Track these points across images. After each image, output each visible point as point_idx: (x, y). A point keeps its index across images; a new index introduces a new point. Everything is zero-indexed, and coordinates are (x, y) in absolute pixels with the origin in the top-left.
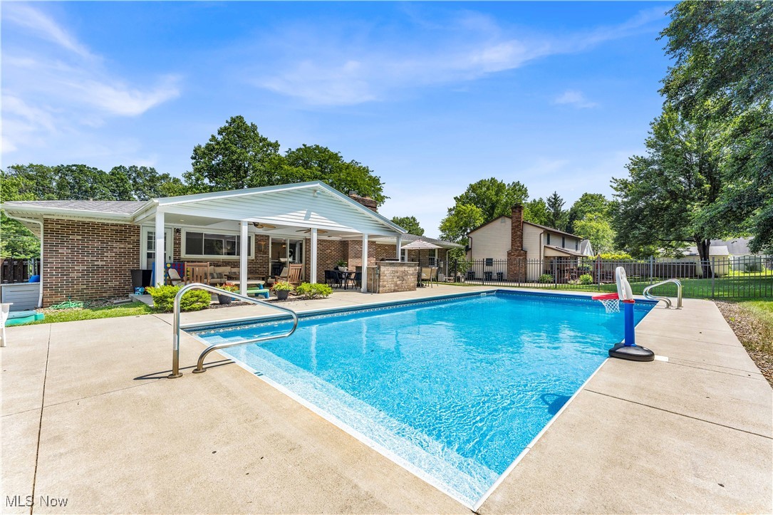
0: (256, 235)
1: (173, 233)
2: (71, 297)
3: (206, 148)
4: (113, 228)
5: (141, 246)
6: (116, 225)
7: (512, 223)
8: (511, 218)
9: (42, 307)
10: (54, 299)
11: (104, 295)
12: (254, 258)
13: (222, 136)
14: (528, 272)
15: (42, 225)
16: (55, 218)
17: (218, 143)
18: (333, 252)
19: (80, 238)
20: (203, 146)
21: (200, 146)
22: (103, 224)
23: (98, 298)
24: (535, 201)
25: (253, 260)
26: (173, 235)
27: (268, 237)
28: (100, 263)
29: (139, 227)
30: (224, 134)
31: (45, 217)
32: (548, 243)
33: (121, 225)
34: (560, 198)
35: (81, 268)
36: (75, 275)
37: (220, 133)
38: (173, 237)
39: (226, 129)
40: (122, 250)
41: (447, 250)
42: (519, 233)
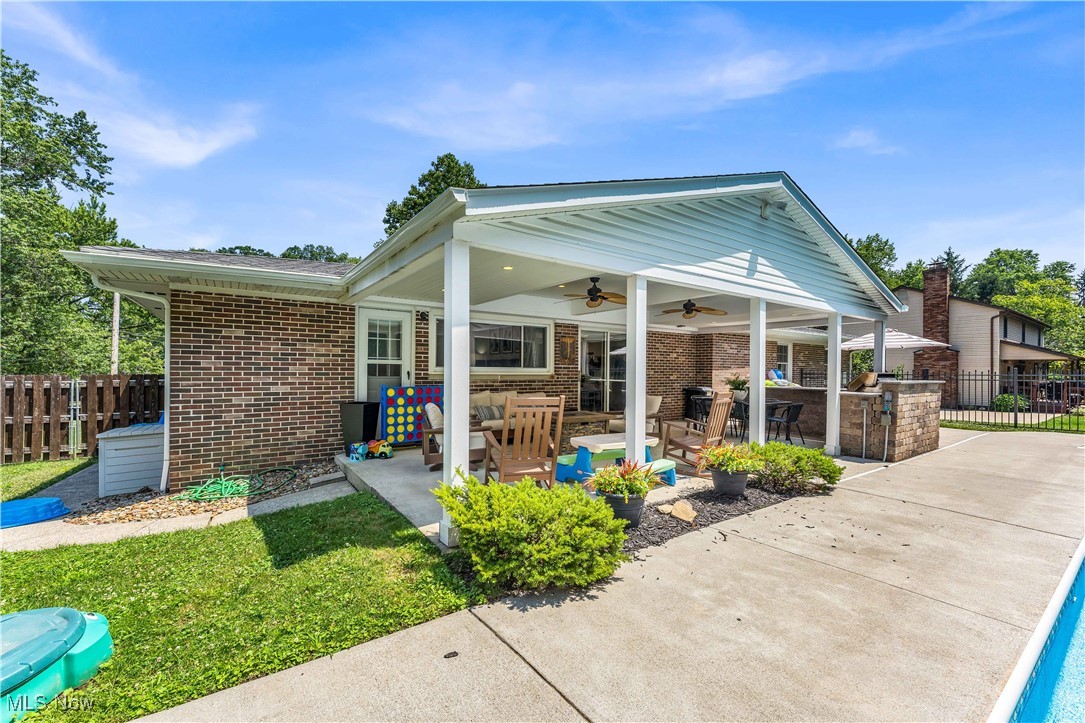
0: (557, 326)
1: (414, 322)
2: (224, 468)
3: (405, 204)
4: (305, 311)
5: (356, 350)
6: (311, 305)
7: (925, 300)
8: (922, 291)
9: (168, 491)
10: (192, 472)
11: (289, 458)
12: (552, 372)
13: (424, 188)
14: (960, 391)
15: (167, 307)
16: (193, 288)
17: (421, 196)
18: (680, 357)
19: (241, 333)
20: (400, 202)
21: (394, 204)
22: (286, 303)
23: (277, 467)
24: (909, 266)
25: (552, 377)
26: (414, 326)
27: (576, 327)
28: (281, 389)
29: (352, 309)
30: (427, 184)
31: (173, 286)
32: (1005, 336)
33: (320, 305)
34: (960, 259)
35: (242, 400)
36: (231, 417)
37: (422, 183)
38: (414, 330)
39: (431, 174)
40: (322, 360)
41: (851, 351)
42: (941, 317)
